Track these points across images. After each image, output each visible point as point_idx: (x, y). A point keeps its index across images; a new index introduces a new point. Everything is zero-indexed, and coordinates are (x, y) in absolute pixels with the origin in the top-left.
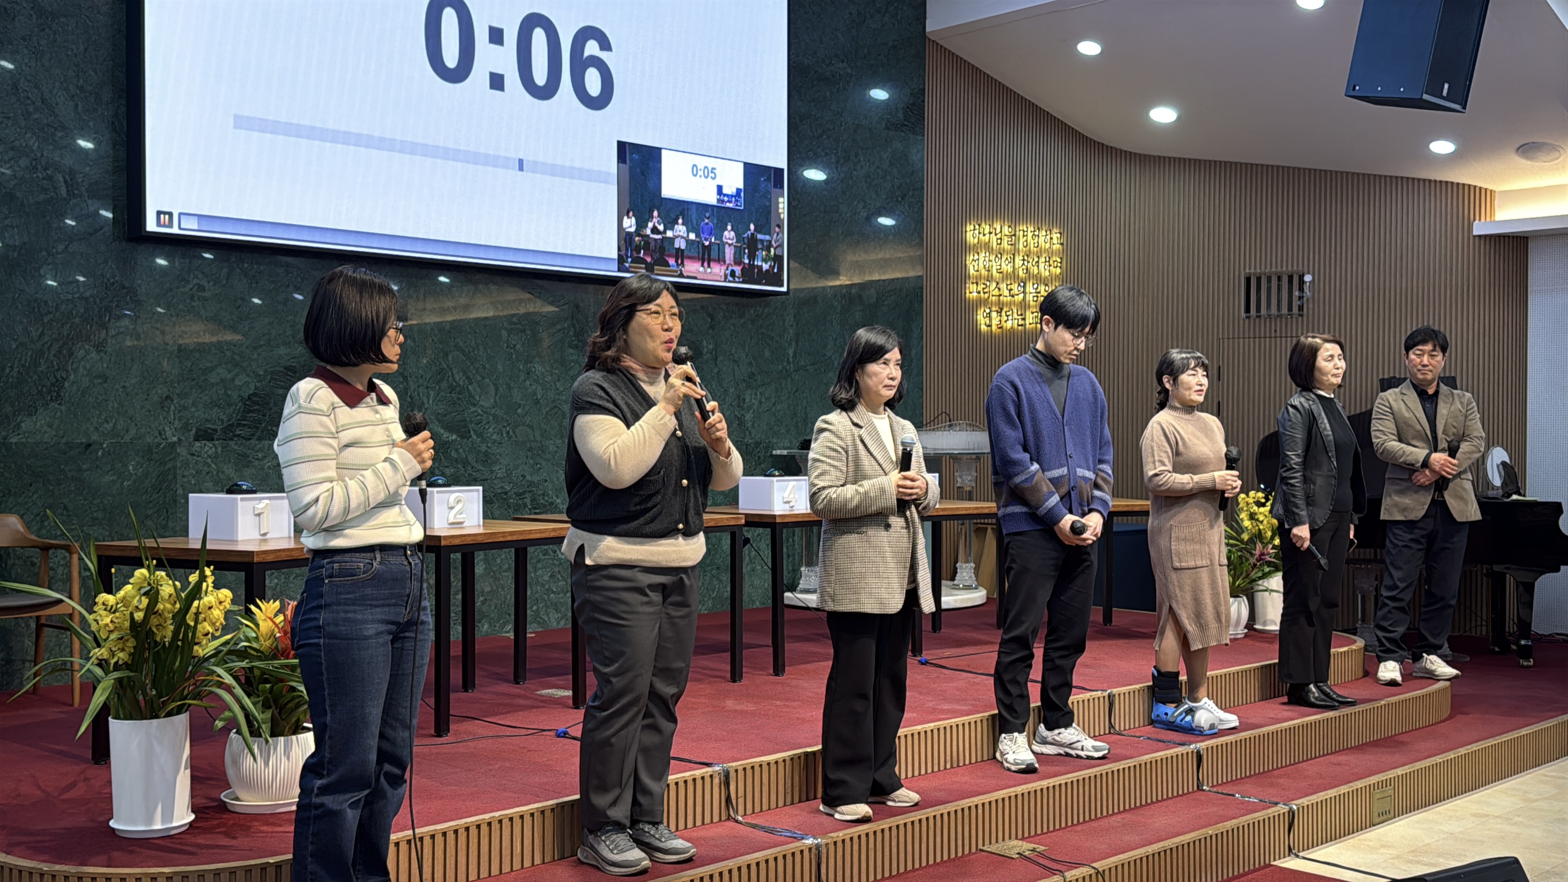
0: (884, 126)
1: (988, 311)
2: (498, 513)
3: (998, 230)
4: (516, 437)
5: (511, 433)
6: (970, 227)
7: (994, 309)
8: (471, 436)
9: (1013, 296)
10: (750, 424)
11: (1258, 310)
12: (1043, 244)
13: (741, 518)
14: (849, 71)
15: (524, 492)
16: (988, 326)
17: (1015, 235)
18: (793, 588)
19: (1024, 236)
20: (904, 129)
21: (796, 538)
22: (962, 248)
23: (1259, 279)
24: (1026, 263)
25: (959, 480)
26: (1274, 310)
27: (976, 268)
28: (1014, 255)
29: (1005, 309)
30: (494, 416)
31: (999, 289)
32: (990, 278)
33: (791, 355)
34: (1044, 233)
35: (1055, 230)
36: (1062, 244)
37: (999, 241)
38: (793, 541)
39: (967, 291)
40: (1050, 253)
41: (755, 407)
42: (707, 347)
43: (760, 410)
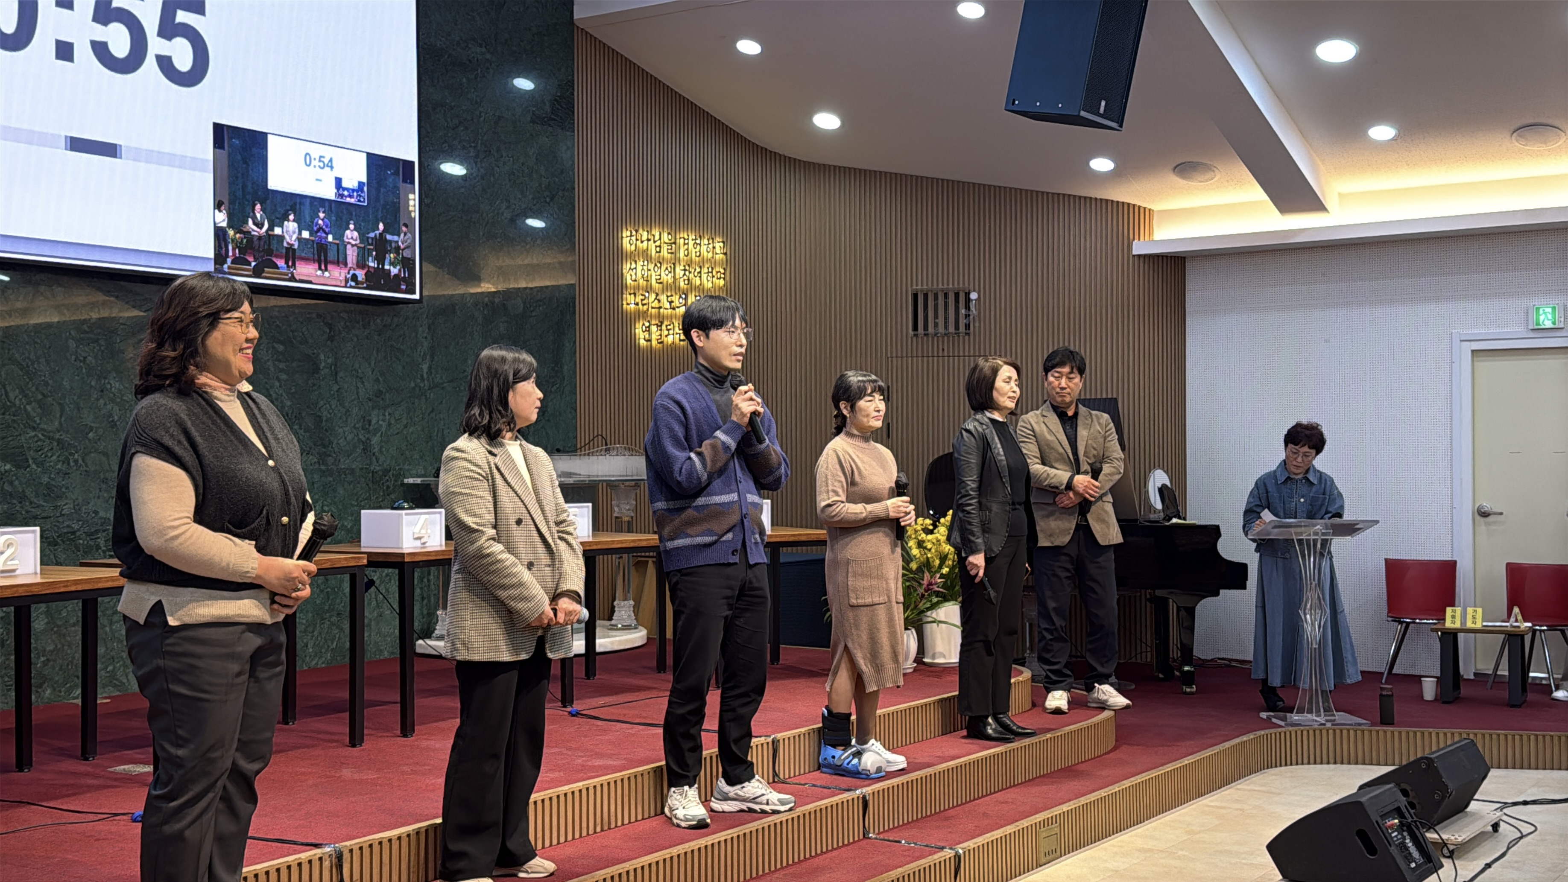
0: (529, 119)
1: (647, 324)
2: (64, 556)
3: (657, 238)
4: (87, 466)
5: (80, 461)
6: (626, 233)
7: (653, 322)
8: (29, 466)
9: (674, 309)
10: (376, 450)
11: (926, 328)
12: (706, 253)
13: (363, 558)
14: (488, 56)
15: (97, 531)
16: (647, 341)
17: (675, 243)
18: (427, 633)
19: (685, 244)
20: (551, 123)
21: (432, 577)
22: (619, 256)
23: (926, 296)
24: (687, 273)
25: (616, 509)
26: (941, 329)
27: (634, 277)
28: (674, 264)
29: (666, 323)
30: (59, 441)
31: (659, 301)
32: (649, 289)
33: (425, 370)
34: (706, 242)
35: (718, 239)
36: (725, 254)
37: (658, 249)
38: (429, 581)
39: (624, 303)
40: (713, 263)
41: (383, 429)
42: (325, 361)
43: (389, 433)
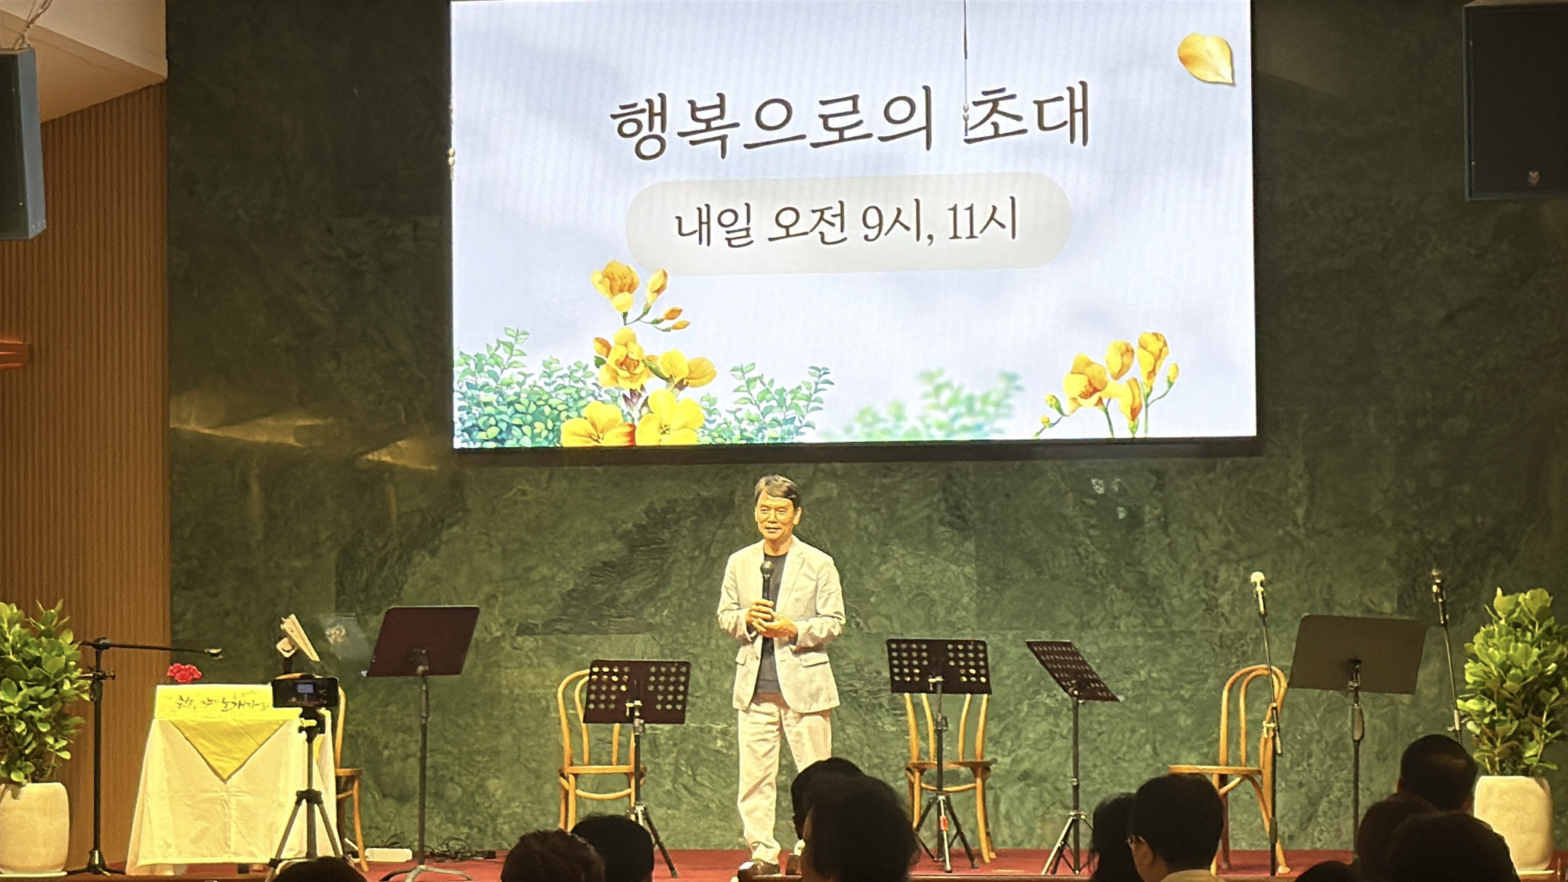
33: (1301, 515)
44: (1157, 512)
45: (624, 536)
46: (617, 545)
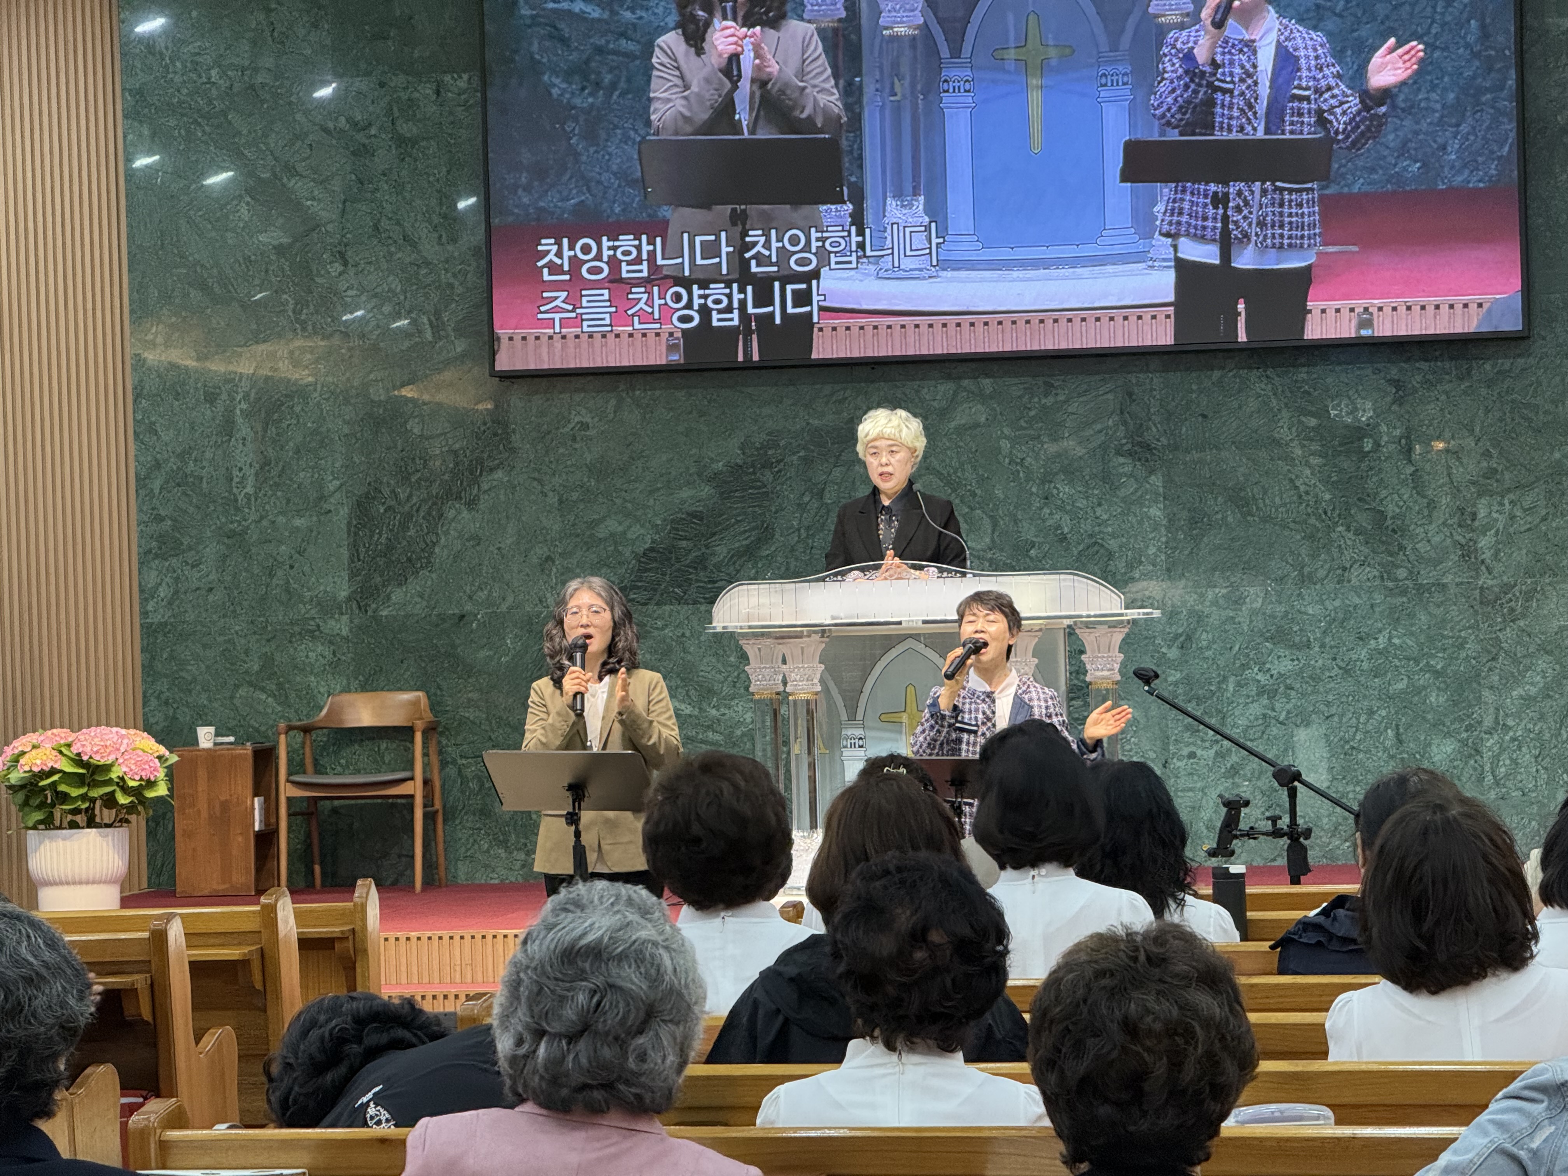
41: (1501, 525)
42: (1388, 434)
43: (1511, 530)
44: (1398, 432)
45: (714, 478)
46: (706, 491)
